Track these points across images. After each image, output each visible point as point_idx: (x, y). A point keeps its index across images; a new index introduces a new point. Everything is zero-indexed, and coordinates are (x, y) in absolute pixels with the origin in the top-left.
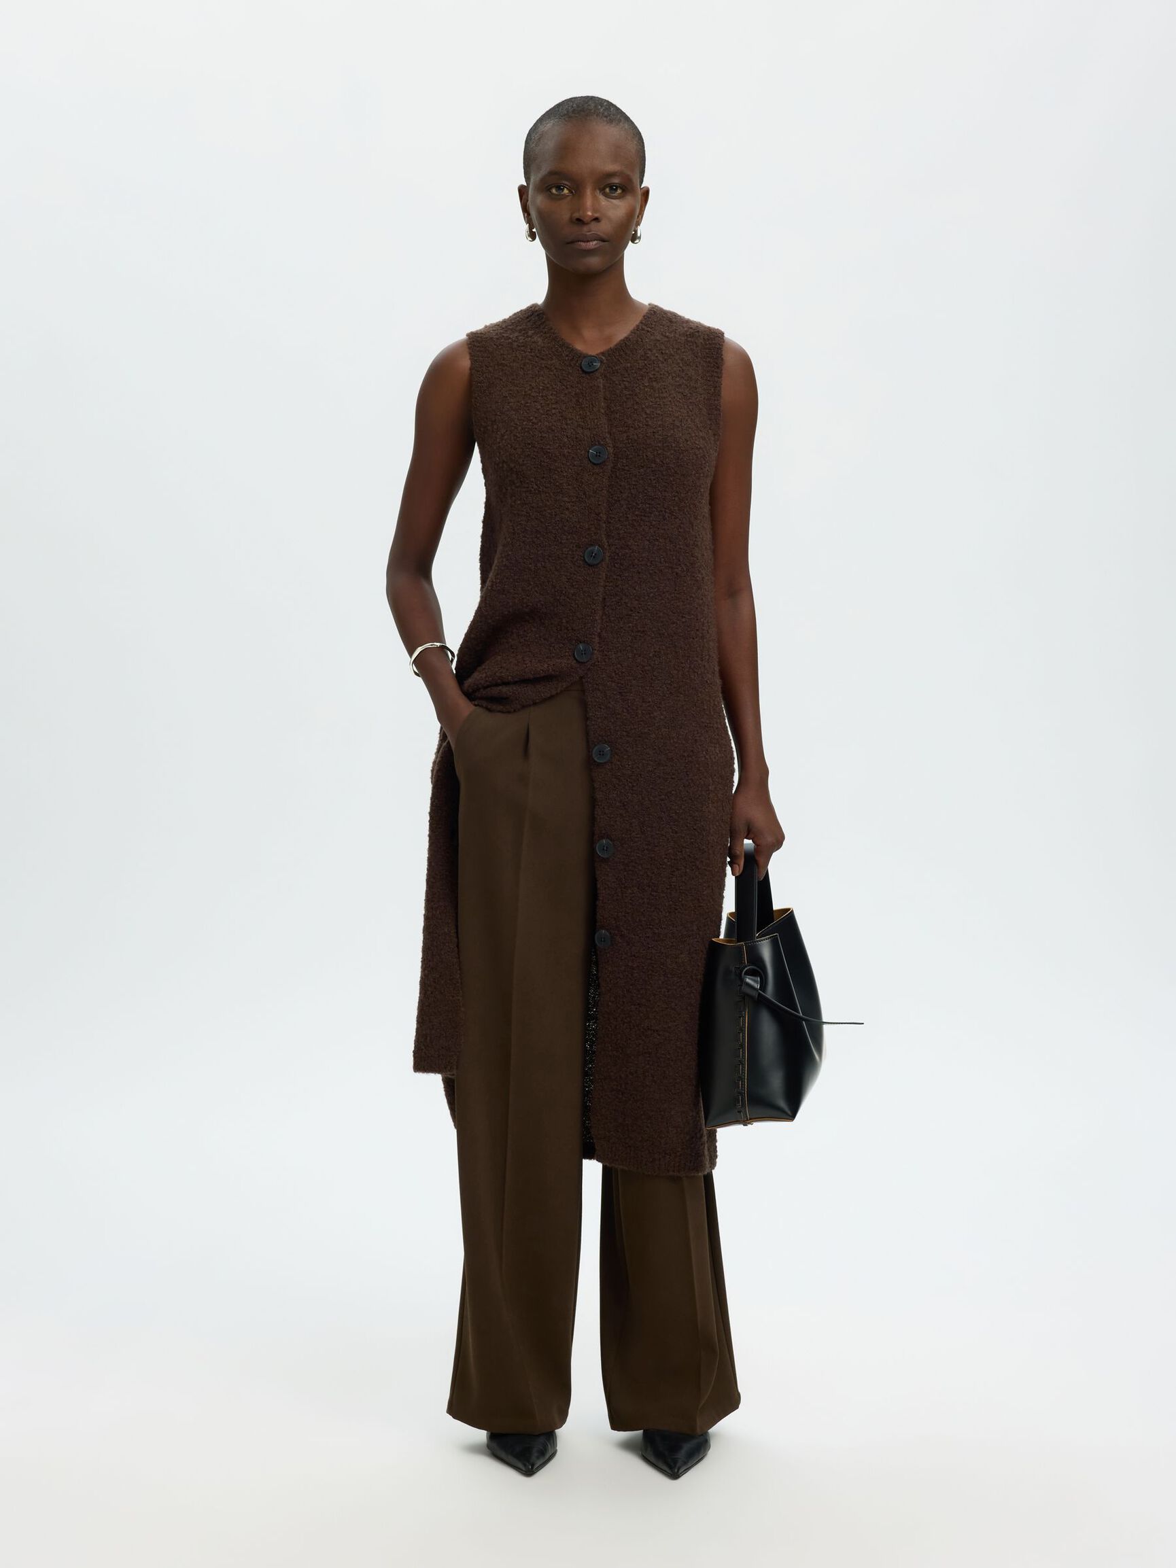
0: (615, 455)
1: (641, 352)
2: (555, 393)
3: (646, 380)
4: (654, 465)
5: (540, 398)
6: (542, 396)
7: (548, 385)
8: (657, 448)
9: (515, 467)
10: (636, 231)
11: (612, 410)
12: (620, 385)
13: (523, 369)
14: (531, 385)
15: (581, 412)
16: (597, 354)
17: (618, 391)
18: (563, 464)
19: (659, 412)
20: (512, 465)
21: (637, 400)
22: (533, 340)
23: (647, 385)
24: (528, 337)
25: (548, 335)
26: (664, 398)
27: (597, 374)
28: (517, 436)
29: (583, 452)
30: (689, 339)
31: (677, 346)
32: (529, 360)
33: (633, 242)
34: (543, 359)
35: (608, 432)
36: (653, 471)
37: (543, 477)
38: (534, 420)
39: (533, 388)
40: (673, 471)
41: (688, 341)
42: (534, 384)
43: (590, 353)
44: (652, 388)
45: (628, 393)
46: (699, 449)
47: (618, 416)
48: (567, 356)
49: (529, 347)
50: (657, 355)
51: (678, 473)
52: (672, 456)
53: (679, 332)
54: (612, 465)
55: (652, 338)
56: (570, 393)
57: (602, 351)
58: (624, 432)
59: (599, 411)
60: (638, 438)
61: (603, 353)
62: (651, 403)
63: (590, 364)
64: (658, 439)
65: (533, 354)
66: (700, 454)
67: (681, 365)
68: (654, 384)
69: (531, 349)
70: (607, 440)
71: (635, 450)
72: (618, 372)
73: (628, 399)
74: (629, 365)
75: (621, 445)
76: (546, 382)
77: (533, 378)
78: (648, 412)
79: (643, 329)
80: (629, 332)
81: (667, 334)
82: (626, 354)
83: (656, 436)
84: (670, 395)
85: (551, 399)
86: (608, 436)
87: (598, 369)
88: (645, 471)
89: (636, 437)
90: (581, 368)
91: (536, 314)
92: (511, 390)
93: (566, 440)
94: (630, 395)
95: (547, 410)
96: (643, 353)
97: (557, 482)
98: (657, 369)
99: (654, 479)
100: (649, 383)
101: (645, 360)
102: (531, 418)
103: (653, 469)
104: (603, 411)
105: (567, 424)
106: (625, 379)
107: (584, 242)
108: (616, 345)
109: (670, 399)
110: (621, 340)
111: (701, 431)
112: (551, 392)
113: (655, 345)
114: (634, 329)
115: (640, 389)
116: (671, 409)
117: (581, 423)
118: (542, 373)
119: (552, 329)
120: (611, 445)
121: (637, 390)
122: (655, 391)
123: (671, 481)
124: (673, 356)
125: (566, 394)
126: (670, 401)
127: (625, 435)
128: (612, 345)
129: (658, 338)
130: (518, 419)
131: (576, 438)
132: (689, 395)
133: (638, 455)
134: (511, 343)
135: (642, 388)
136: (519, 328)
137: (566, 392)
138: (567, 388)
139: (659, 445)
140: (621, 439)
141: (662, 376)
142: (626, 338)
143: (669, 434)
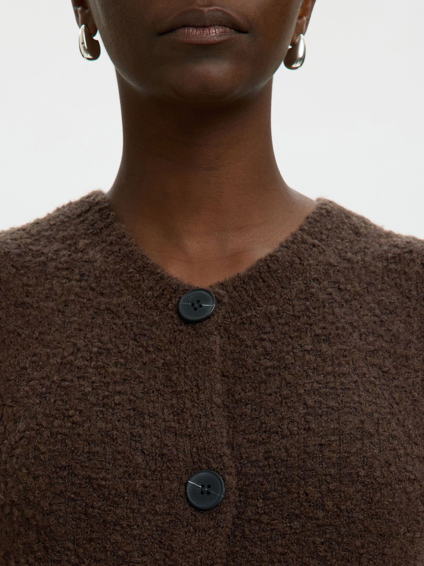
0: (240, 490)
1: (299, 284)
2: (122, 361)
3: (308, 340)
4: (321, 514)
5: (91, 370)
6: (96, 368)
7: (110, 346)
8: (328, 478)
9: (34, 516)
10: (295, 45)
11: (237, 397)
12: (255, 347)
13: (63, 312)
14: (75, 344)
15: (174, 401)
16: (211, 287)
17: (250, 361)
18: (133, 511)
19: (332, 403)
20: (29, 513)
21: (289, 377)
22: (86, 257)
23: (309, 347)
24: (77, 251)
25: (116, 248)
26: (344, 374)
27: (210, 326)
28: (39, 450)
29: (175, 485)
30: (393, 266)
31: (368, 279)
32: (76, 294)
33: (289, 65)
34: (102, 294)
35: (227, 443)
36: (318, 526)
37: (91, 540)
38: (77, 418)
39: (79, 350)
40: (360, 526)
41: (390, 270)
42: (81, 343)
43: (197, 284)
44: (319, 354)
45: (269, 364)
46: (412, 481)
47: (249, 412)
48: (151, 288)
49: (77, 271)
50: (330, 290)
51: (370, 532)
52: (358, 496)
53: (372, 252)
54: (235, 512)
55: (321, 258)
56: (153, 361)
57: (221, 280)
58: (261, 443)
59: (210, 400)
60: (289, 455)
61: (222, 285)
62: (316, 385)
63: (196, 305)
64: (329, 458)
65: (83, 284)
66: (414, 491)
67: (377, 312)
68: (324, 347)
69: (82, 275)
70: (226, 459)
71: (281, 480)
72: (251, 323)
73: (269, 375)
74: (274, 308)
75: (254, 471)
76: (105, 338)
77: (80, 330)
78: (310, 402)
79: (304, 242)
80: (276, 246)
81: (349, 255)
82: (269, 286)
83: (327, 453)
84: (355, 370)
85: (114, 374)
86: (228, 452)
87: (212, 315)
88: (303, 526)
89: (284, 454)
90: (178, 312)
91: (97, 208)
92: (35, 355)
93: (140, 460)
94: (273, 367)
95: (105, 397)
96: (303, 287)
97: (120, 549)
98: (330, 318)
99: (322, 543)
100: (313, 343)
101: (307, 299)
102: (71, 412)
103: (320, 522)
104: (219, 401)
105: (143, 426)
106: (265, 336)
107: (197, 27)
108: (250, 270)
109: (355, 378)
110: (260, 260)
111: (416, 444)
112: (114, 359)
113: (326, 273)
114: (287, 241)
115: (295, 356)
116: (357, 399)
117: (173, 424)
118: (100, 321)
119: (124, 237)
120: (234, 471)
121: (289, 359)
122: (324, 361)
123: (357, 548)
124: (361, 295)
125: (145, 364)
126: (355, 382)
127: (262, 449)
128: (242, 269)
129: (332, 261)
130: (45, 415)
131: (162, 455)
132: (393, 371)
133: (289, 492)
134: (44, 264)
135: (300, 354)
136: (61, 234)
137: (146, 359)
138: (147, 352)
139: (332, 471)
140: (254, 458)
141: (340, 332)
142: (271, 256)
143: (354, 450)
